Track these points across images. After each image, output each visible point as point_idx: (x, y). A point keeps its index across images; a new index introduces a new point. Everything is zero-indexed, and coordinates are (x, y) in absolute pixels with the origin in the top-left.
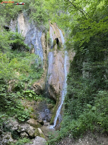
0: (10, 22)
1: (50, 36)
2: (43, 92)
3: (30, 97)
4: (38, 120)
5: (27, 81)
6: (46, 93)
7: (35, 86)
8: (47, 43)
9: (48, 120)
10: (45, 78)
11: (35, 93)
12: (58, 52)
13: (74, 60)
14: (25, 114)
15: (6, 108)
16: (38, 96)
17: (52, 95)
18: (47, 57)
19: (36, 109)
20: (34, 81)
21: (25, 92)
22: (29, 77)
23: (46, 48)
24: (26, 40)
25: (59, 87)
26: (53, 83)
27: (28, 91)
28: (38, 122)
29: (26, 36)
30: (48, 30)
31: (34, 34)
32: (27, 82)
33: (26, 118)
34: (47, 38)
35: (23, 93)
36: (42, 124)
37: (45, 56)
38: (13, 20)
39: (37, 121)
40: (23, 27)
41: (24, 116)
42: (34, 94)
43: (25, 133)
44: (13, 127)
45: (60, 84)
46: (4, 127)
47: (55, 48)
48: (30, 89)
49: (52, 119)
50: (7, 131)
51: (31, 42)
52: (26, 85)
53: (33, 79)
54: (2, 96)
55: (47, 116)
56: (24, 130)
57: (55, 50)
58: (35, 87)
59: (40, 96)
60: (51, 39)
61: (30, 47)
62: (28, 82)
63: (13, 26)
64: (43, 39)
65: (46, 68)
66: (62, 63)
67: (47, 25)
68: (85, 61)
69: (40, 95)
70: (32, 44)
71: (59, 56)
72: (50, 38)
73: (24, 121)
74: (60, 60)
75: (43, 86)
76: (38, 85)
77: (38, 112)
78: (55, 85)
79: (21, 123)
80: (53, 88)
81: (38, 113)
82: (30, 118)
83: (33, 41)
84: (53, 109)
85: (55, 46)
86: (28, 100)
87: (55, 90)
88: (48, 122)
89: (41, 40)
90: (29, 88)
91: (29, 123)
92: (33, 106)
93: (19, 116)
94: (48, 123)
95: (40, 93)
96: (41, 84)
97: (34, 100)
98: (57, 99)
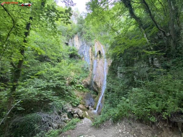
0: (69, 40)
1: (95, 49)
2: (89, 86)
3: (80, 89)
8: (92, 53)
9: (92, 106)
10: (90, 77)
11: (84, 87)
12: (100, 60)
13: (111, 65)
15: (64, 96)
16: (85, 89)
17: (95, 89)
18: (93, 63)
19: (84, 98)
20: (83, 79)
22: (80, 76)
23: (92, 57)
24: (79, 52)
25: (100, 83)
26: (96, 81)
27: (79, 85)
28: (85, 107)
30: (94, 45)
31: (85, 48)
32: (78, 79)
33: (77, 104)
34: (93, 51)
35: (76, 86)
36: (88, 108)
37: (91, 62)
38: (71, 39)
41: (76, 102)
43: (76, 114)
44: (68, 109)
45: (101, 81)
46: (62, 109)
47: (98, 57)
49: (95, 106)
50: (65, 112)
51: (82, 53)
52: (78, 81)
53: (83, 77)
54: (63, 88)
55: (91, 103)
56: (75, 112)
58: (84, 82)
61: (81, 56)
63: (71, 43)
64: (90, 51)
65: (91, 70)
66: (102, 67)
67: (93, 42)
68: (119, 66)
69: (87, 88)
70: (83, 54)
71: (100, 62)
73: (76, 106)
74: (101, 65)
76: (86, 81)
79: (74, 107)
81: (86, 100)
82: (80, 104)
83: (83, 53)
84: (96, 99)
85: (98, 55)
86: (79, 91)
87: (97, 85)
90: (80, 83)
91: (79, 108)
93: (73, 102)
94: (92, 109)
96: (88, 81)
97: (83, 91)
98: (99, 92)
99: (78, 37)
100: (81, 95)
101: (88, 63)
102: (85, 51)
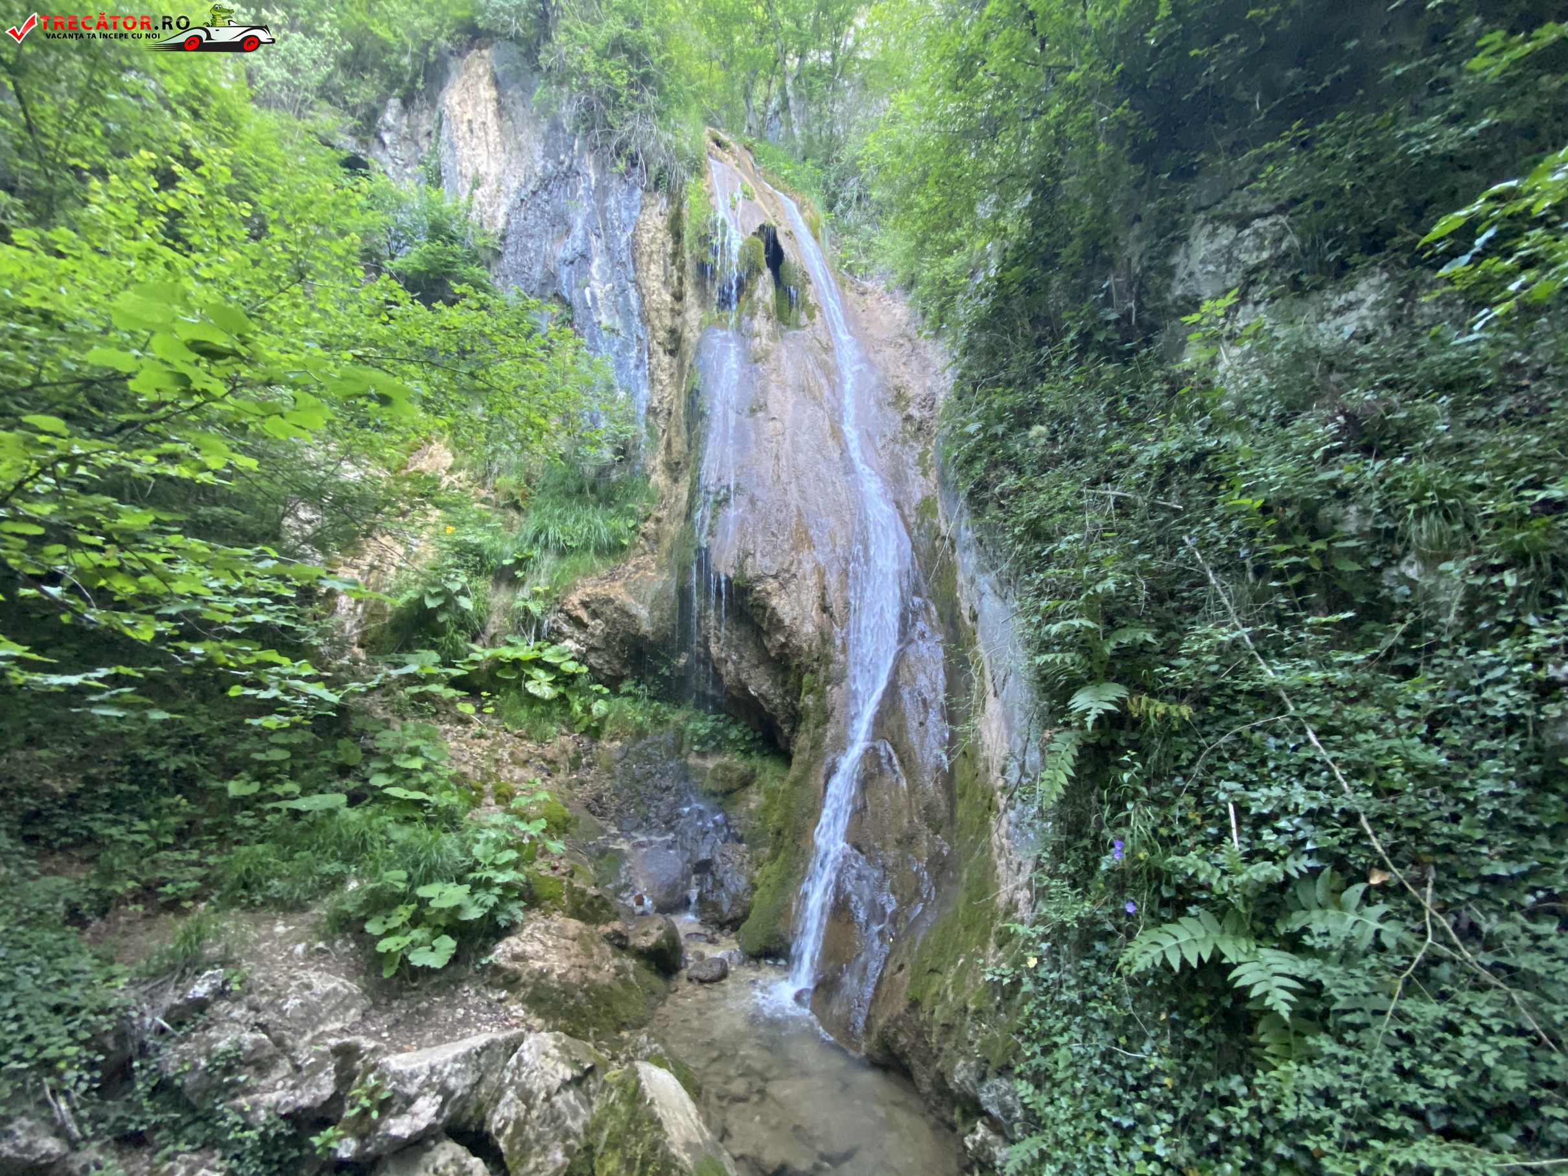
0: (375, 113)
1: (713, 209)
2: (656, 656)
3: (533, 700)
4: (617, 925)
5: (507, 562)
6: (682, 661)
7: (585, 605)
8: (682, 269)
9: (716, 906)
10: (666, 543)
11: (585, 669)
12: (781, 332)
14: (472, 869)
15: (239, 805)
16: (606, 691)
17: (744, 676)
19: (588, 807)
20: (576, 571)
21: (489, 653)
22: (530, 531)
23: (677, 312)
24: (508, 259)
25: (815, 593)
26: (759, 564)
27: (525, 650)
28: (620, 943)
29: (513, 226)
32: (508, 577)
33: (473, 913)
34: (688, 230)
35: (473, 662)
36: (665, 961)
37: (664, 377)
38: (407, 102)
39: (607, 938)
40: (481, 150)
41: (448, 895)
42: (573, 676)
43: (448, 1151)
44: (262, 1067)
45: (822, 575)
46: (110, 1079)
47: (758, 293)
48: (538, 639)
49: (761, 900)
50: (176, 1130)
51: (551, 278)
52: (501, 598)
53: (562, 552)
55: (704, 867)
57: (760, 314)
58: (584, 615)
59: (629, 694)
60: (724, 224)
62: (519, 574)
63: (402, 152)
64: (653, 240)
65: (674, 469)
69: (625, 687)
70: (557, 298)
72: (714, 225)
73: (455, 959)
75: (654, 606)
76: (609, 601)
77: (614, 830)
78: (775, 577)
79: (392, 989)
80: (764, 607)
81: (616, 837)
82: (532, 905)
83: (564, 274)
84: (755, 800)
85: (761, 279)
86: (518, 724)
87: (777, 625)
88: (721, 927)
89: (633, 251)
90: (526, 622)
92: (561, 777)
93: (382, 902)
94: (725, 949)
95: (624, 666)
96: (635, 592)
97: (571, 724)
98: (808, 700)
99: (496, 82)
100: (551, 767)
101: (632, 394)
102: (585, 257)
